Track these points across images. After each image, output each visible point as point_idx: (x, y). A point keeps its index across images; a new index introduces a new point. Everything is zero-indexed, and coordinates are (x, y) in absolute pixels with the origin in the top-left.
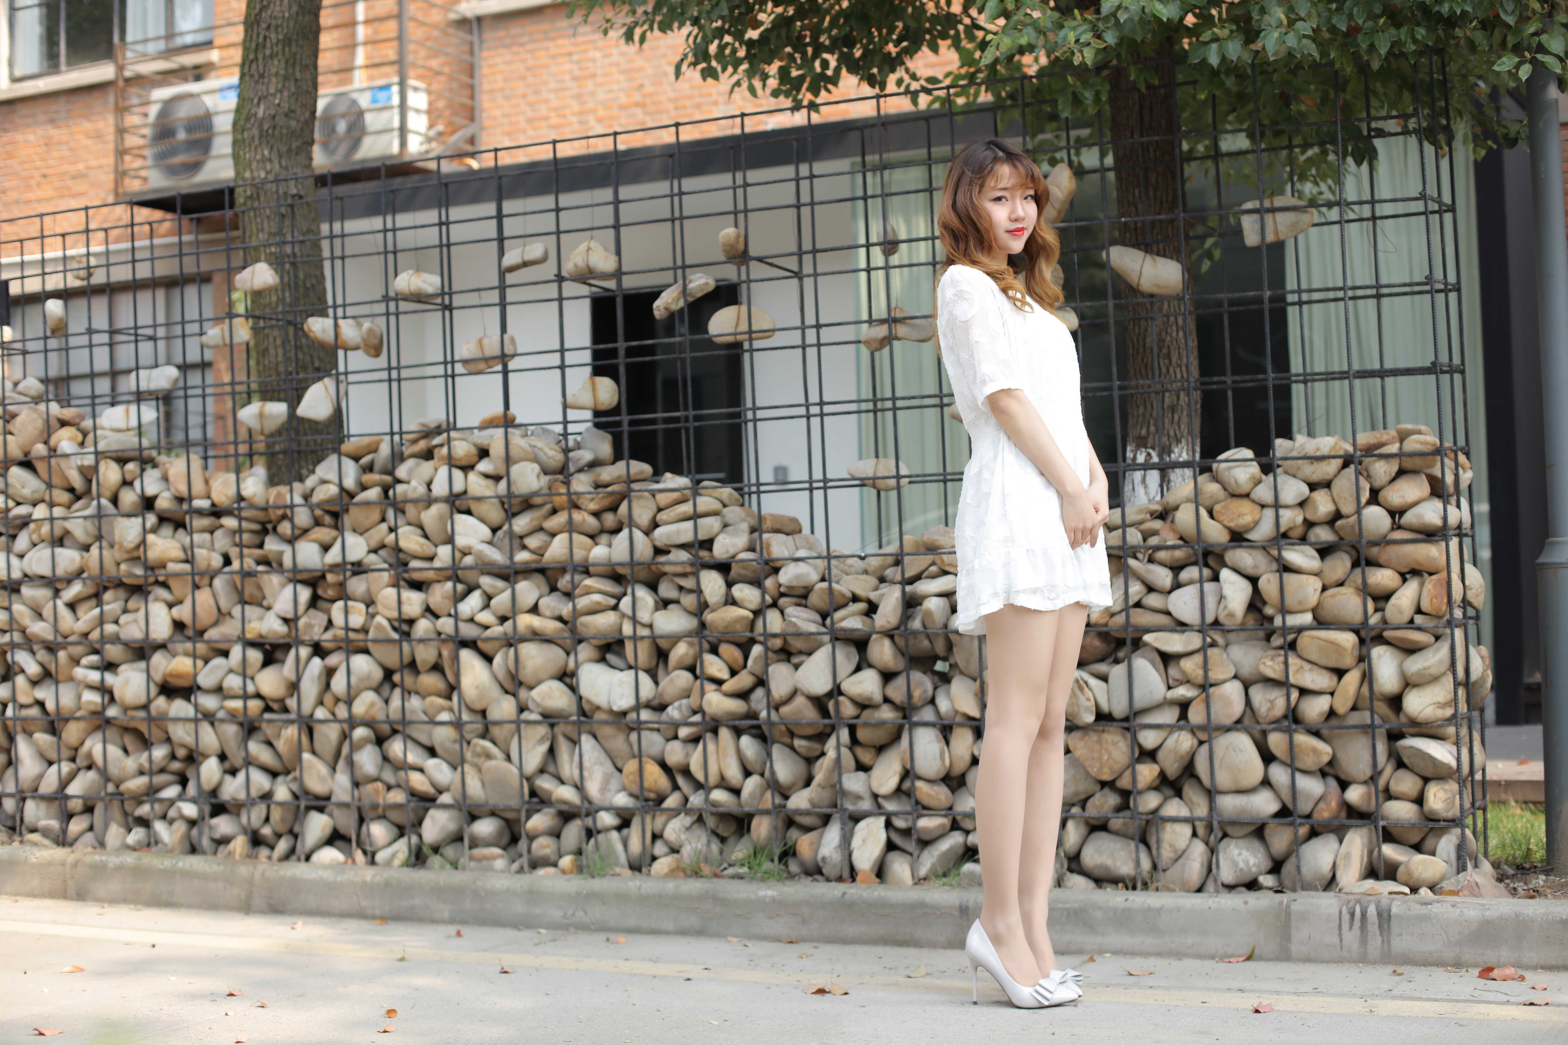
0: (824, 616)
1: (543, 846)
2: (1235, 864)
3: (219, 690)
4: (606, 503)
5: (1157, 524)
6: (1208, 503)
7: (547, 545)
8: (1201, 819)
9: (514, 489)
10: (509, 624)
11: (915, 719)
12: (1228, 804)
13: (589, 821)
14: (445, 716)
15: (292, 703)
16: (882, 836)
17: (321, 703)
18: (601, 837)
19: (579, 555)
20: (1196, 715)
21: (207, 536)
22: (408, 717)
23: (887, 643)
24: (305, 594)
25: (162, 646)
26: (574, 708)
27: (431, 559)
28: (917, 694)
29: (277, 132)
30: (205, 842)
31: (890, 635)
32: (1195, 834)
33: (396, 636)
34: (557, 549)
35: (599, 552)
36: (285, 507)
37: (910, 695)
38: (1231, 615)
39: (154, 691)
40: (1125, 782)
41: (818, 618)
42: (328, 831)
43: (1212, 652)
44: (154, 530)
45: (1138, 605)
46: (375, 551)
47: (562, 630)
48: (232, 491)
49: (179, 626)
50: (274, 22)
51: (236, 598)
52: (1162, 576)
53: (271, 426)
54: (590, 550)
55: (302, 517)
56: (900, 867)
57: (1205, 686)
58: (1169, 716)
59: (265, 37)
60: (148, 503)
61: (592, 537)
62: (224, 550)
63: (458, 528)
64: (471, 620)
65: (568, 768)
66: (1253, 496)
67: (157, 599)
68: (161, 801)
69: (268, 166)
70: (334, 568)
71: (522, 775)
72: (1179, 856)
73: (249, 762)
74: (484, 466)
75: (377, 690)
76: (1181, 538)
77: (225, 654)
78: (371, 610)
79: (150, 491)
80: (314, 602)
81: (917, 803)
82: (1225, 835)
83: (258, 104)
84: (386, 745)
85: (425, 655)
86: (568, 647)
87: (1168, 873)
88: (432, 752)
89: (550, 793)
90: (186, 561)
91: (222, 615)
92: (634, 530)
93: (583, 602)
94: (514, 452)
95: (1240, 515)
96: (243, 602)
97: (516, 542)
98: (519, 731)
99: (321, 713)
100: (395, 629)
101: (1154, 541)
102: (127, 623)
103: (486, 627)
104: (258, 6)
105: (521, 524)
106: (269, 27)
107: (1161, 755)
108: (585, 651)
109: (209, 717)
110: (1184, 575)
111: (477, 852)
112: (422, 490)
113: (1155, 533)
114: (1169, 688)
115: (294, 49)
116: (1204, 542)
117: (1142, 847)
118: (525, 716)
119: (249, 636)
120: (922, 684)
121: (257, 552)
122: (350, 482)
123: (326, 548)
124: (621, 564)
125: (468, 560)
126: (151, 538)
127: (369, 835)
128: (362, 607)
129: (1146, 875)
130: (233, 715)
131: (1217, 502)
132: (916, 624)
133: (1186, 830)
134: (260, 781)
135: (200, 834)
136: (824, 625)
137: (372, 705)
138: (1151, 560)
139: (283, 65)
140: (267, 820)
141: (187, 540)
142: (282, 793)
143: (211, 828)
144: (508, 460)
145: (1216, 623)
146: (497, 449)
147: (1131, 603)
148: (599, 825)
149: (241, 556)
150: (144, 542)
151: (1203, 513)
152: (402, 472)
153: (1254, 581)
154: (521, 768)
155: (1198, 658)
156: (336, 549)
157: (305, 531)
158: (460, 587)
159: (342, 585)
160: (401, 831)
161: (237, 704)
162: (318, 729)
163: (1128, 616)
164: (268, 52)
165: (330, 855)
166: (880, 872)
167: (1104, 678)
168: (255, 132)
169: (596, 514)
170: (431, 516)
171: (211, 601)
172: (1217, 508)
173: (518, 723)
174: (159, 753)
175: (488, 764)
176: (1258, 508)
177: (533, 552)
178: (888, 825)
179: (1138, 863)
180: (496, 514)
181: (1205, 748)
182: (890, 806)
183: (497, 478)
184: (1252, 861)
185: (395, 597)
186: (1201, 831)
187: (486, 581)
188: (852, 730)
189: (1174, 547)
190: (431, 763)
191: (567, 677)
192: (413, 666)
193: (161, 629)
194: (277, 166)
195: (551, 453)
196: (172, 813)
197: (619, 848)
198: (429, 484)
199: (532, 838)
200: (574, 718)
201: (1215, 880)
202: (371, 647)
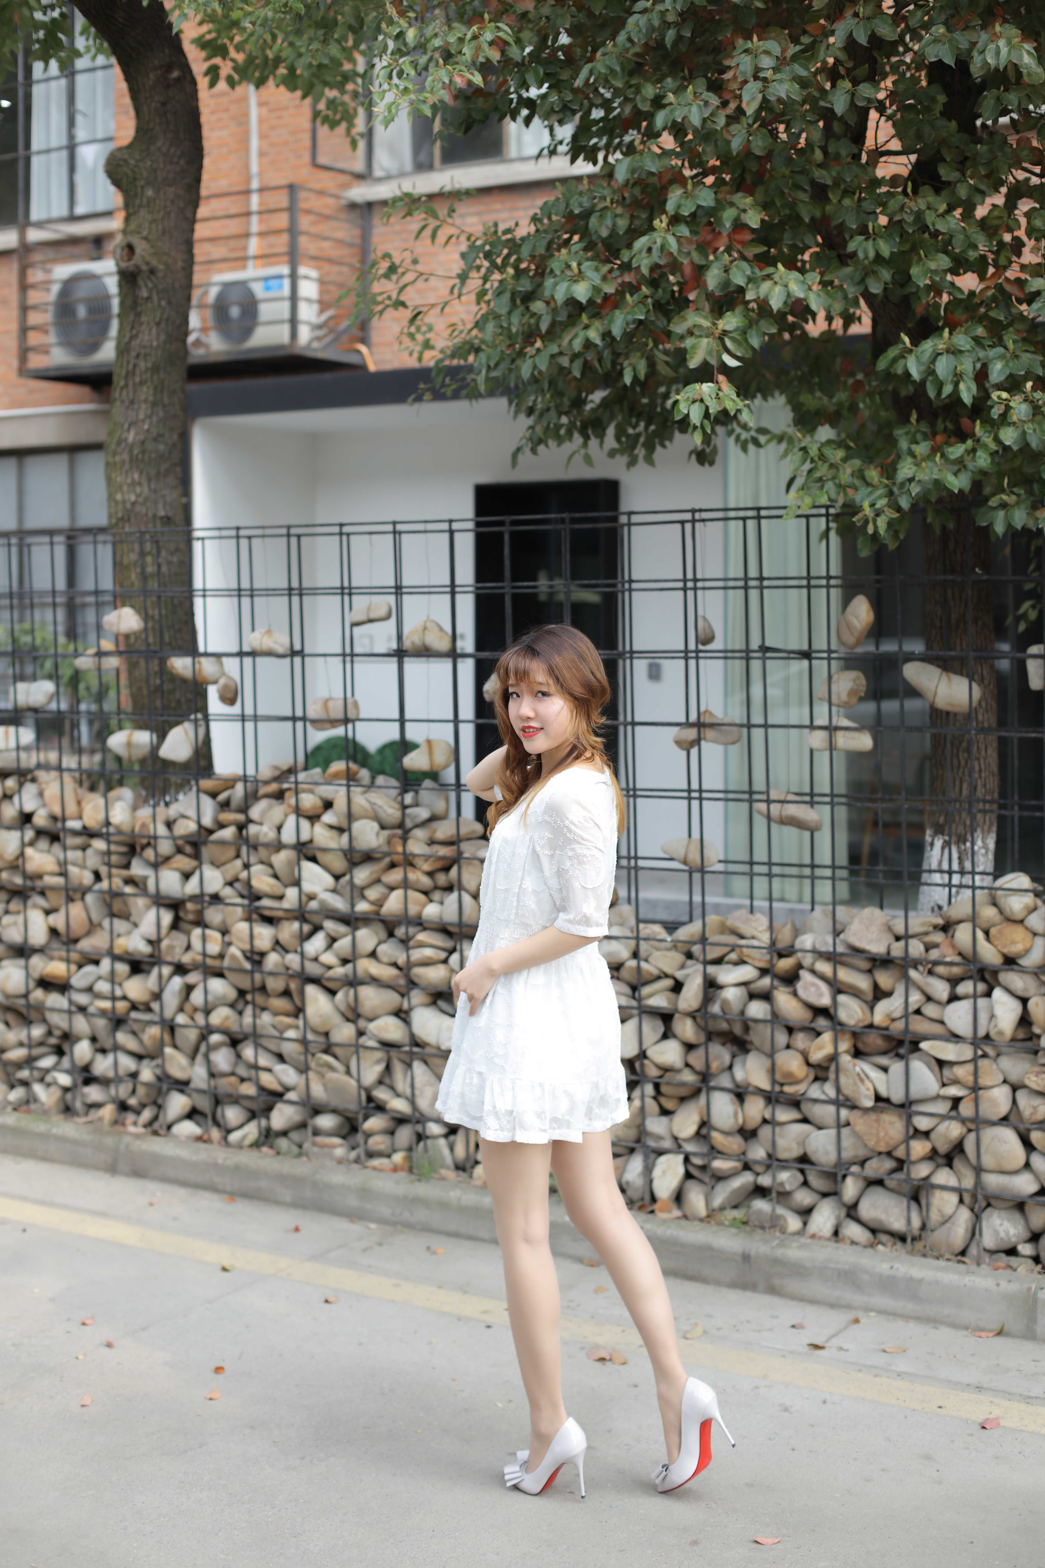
0: (634, 988)
1: (378, 1142)
2: (996, 1232)
3: (89, 989)
4: (439, 865)
5: (938, 937)
6: (985, 925)
7: (385, 898)
8: (967, 1190)
9: (355, 844)
10: (350, 966)
11: (712, 1084)
12: (992, 1181)
13: (419, 1128)
14: (291, 1034)
15: (155, 1006)
16: (681, 1170)
17: (181, 1009)
18: (429, 1142)
19: (413, 910)
20: (966, 1109)
21: (79, 854)
22: (259, 1031)
23: (689, 1023)
24: (167, 918)
25: (40, 950)
26: (407, 1040)
27: (281, 898)
28: (715, 1066)
29: (146, 457)
30: (78, 1105)
31: (692, 1015)
32: (961, 1201)
33: (248, 966)
34: (394, 903)
35: (431, 911)
36: (149, 837)
37: (708, 1066)
38: (1000, 1033)
39: (32, 984)
40: (900, 1153)
41: (628, 990)
42: (187, 1109)
43: (983, 1063)
44: (32, 844)
45: (918, 1012)
46: (230, 884)
47: (397, 977)
48: (101, 816)
49: (54, 932)
50: (143, 351)
51: (105, 911)
52: (941, 989)
53: (138, 754)
54: (424, 906)
55: (165, 847)
56: (696, 1199)
57: (976, 1088)
58: (942, 1108)
59: (135, 366)
60: (26, 818)
61: (426, 893)
62: (95, 867)
63: (305, 875)
64: (316, 959)
65: (401, 1083)
66: (1026, 922)
67: (35, 906)
68: (39, 1069)
69: (138, 490)
70: (193, 898)
71: (360, 1086)
72: (947, 1220)
73: (116, 1048)
74: (328, 818)
75: (232, 1006)
76: (960, 954)
77: (97, 962)
78: (227, 939)
79: (28, 808)
80: (175, 925)
81: (713, 1148)
82: (989, 1205)
83: (129, 430)
84: (240, 1047)
85: (275, 984)
86: (403, 990)
87: (936, 1233)
88: (280, 1058)
89: (386, 1103)
90: (61, 874)
91: (93, 927)
92: (464, 894)
93: (417, 954)
94: (355, 809)
95: (1013, 942)
96: (112, 915)
97: (356, 893)
98: (357, 1052)
99: (181, 1019)
100: (247, 958)
101: (934, 954)
102: (9, 925)
103: (330, 968)
104: (128, 335)
105: (362, 875)
106: (138, 356)
107: (933, 1135)
108: (417, 997)
109: (82, 1009)
110: (961, 989)
111: (319, 1139)
112: (272, 835)
113: (936, 946)
114: (944, 1085)
115: (162, 375)
116: (980, 962)
117: (914, 1205)
118: (363, 1040)
119: (117, 951)
120: (720, 1054)
121: (124, 873)
122: (207, 821)
123: (187, 876)
124: (451, 924)
125: (313, 905)
126: (29, 851)
127: (223, 1116)
128: (217, 935)
129: (916, 1232)
130: (103, 1013)
131: (994, 925)
132: (716, 1008)
133: (954, 1198)
134: (127, 1063)
135: (74, 1098)
136: (634, 997)
137: (227, 1018)
138: (930, 972)
139: (151, 391)
140: (134, 1092)
141: (61, 856)
142: (147, 1074)
143: (83, 1095)
144: (351, 817)
145: (987, 1037)
146: (340, 803)
147: (911, 1009)
148: (428, 1133)
149: (110, 876)
150: (22, 854)
151: (980, 935)
152: (255, 812)
153: (1024, 1001)
154: (358, 1081)
155: (970, 1067)
156: (194, 880)
157: (167, 859)
158: (307, 928)
159: (200, 913)
160: (253, 1115)
161: (106, 1004)
162: (179, 1032)
163: (907, 1023)
164: (137, 379)
165: (189, 1128)
166: (679, 1197)
167: (885, 1070)
168: (126, 456)
169: (430, 874)
170: (281, 859)
171: (83, 915)
172: (993, 931)
173: (357, 1048)
174: (37, 1032)
175: (331, 1075)
176: (1030, 935)
177: (372, 903)
178: (687, 1160)
179: (909, 1221)
180: (339, 864)
181: (972, 1136)
182: (689, 1148)
183: (340, 830)
184: (1012, 1231)
185: (247, 931)
186: (967, 1198)
187: (330, 925)
188: (657, 1086)
189: (951, 964)
190: (279, 1068)
191: (402, 1014)
192: (263, 989)
193: (38, 935)
194: (146, 490)
195: (390, 811)
196: (48, 1079)
197: (446, 1151)
198: (279, 828)
199: (368, 1135)
200: (407, 1049)
201: (978, 1245)
202: (226, 973)
